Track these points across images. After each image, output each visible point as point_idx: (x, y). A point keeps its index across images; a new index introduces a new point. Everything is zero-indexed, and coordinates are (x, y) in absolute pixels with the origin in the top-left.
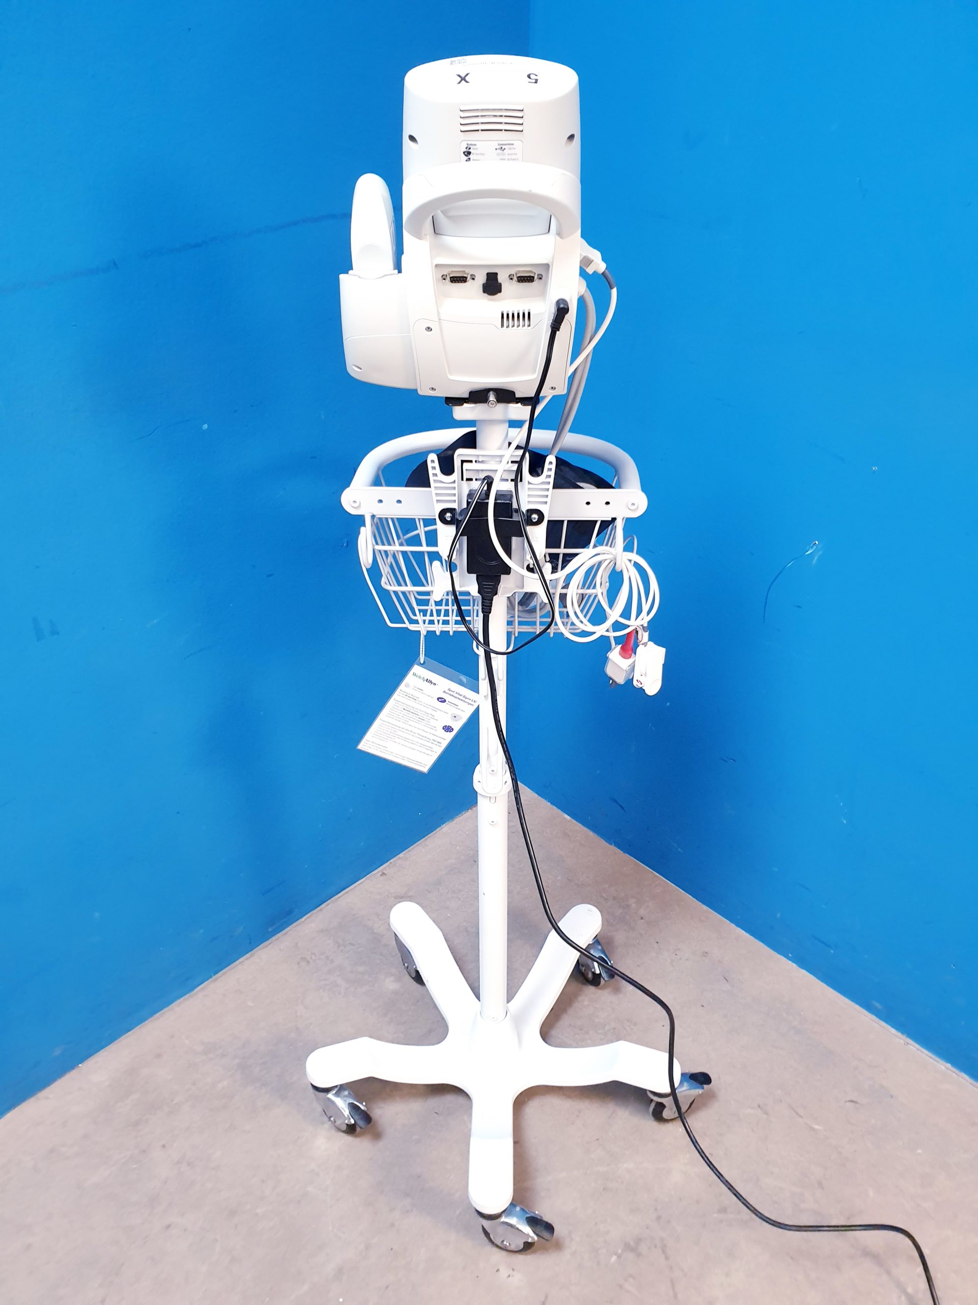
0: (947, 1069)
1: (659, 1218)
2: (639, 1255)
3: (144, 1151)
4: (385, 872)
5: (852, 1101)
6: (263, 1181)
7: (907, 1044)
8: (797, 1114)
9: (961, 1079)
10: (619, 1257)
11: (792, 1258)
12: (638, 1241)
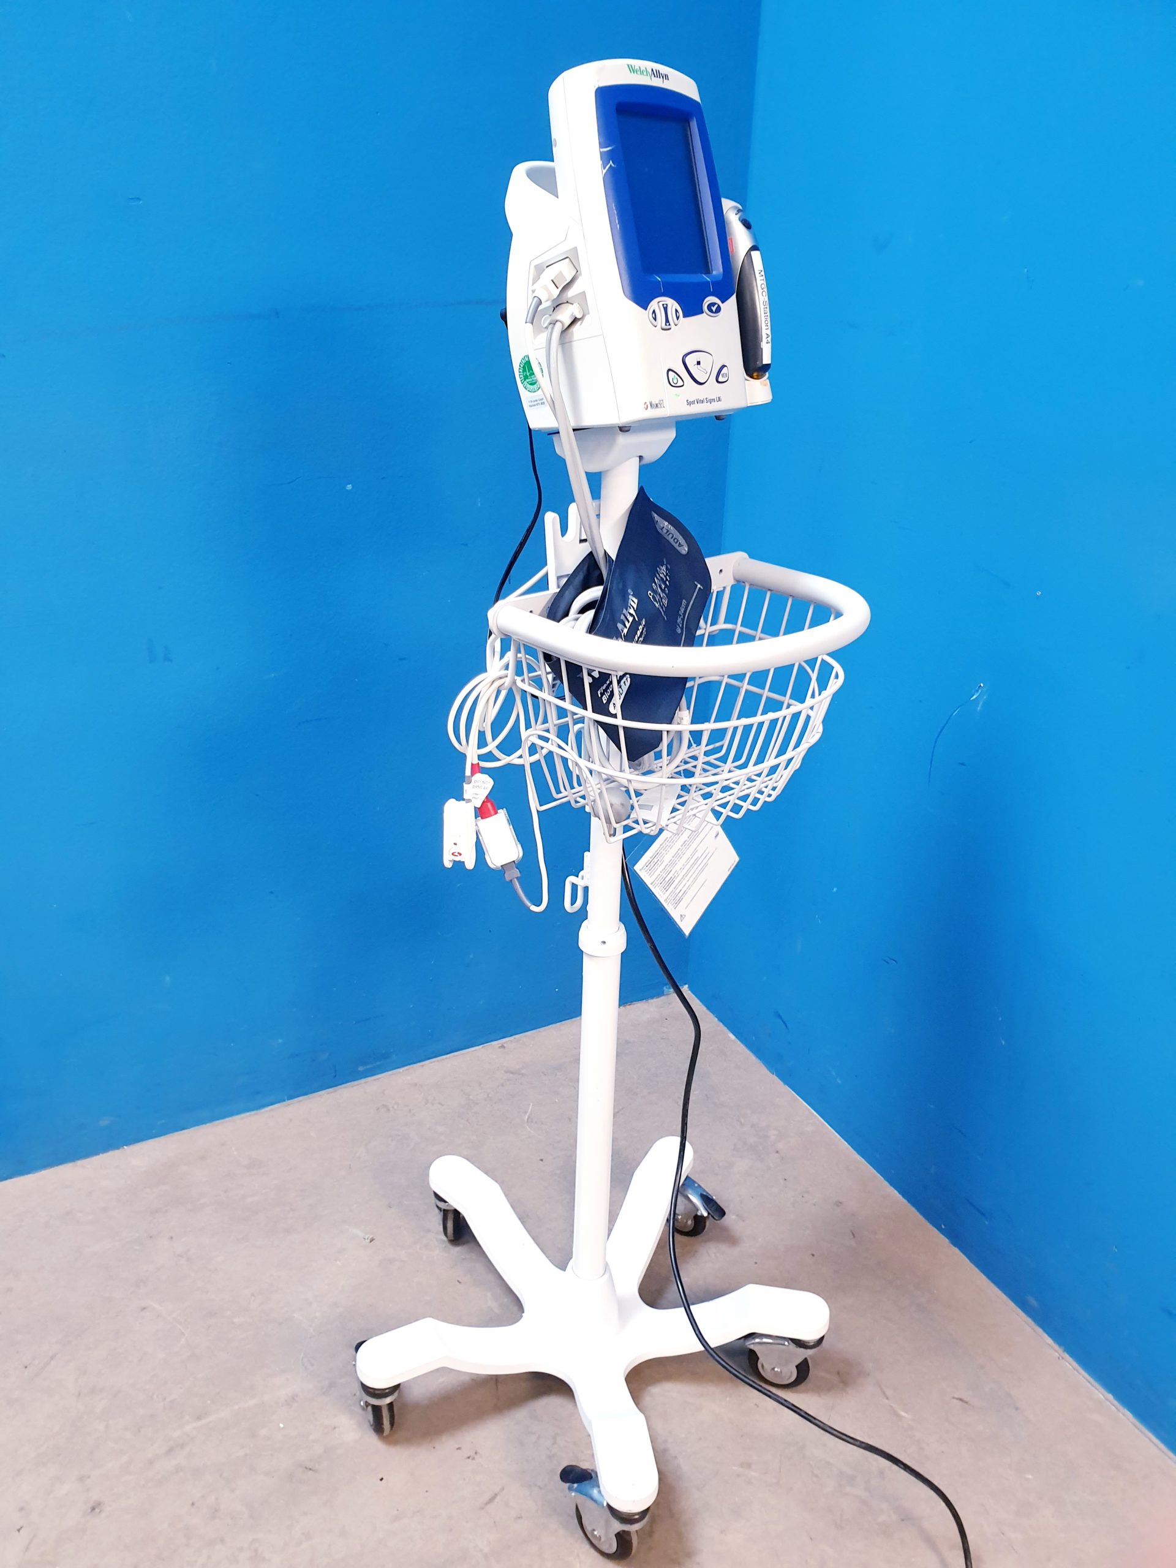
0: (1107, 1399)
4: (505, 1045)
5: (961, 1400)
7: (1062, 1358)
8: (884, 1393)
9: (1121, 1415)
11: (811, 1538)
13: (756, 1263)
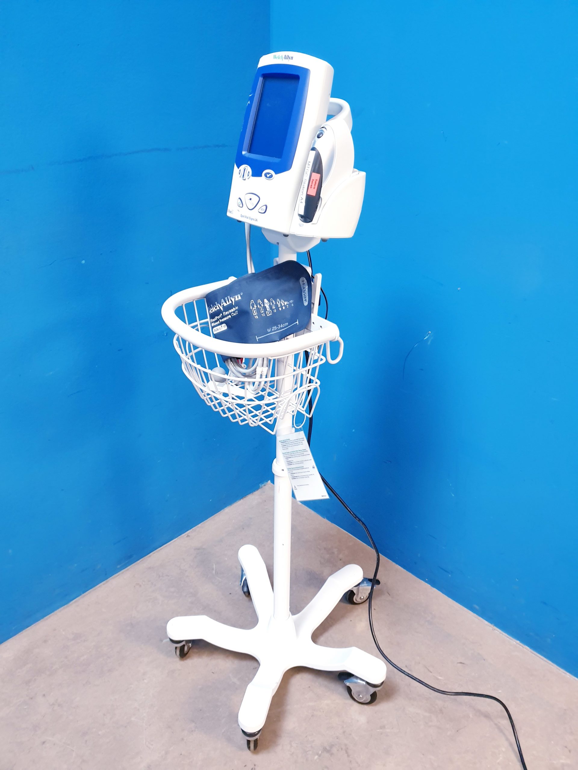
1: (344, 732)
2: (332, 754)
3: (32, 698)
4: (189, 535)
5: (461, 663)
6: (104, 715)
7: (494, 629)
8: (429, 670)
9: (525, 649)
10: (320, 756)
11: (423, 754)
12: (332, 746)
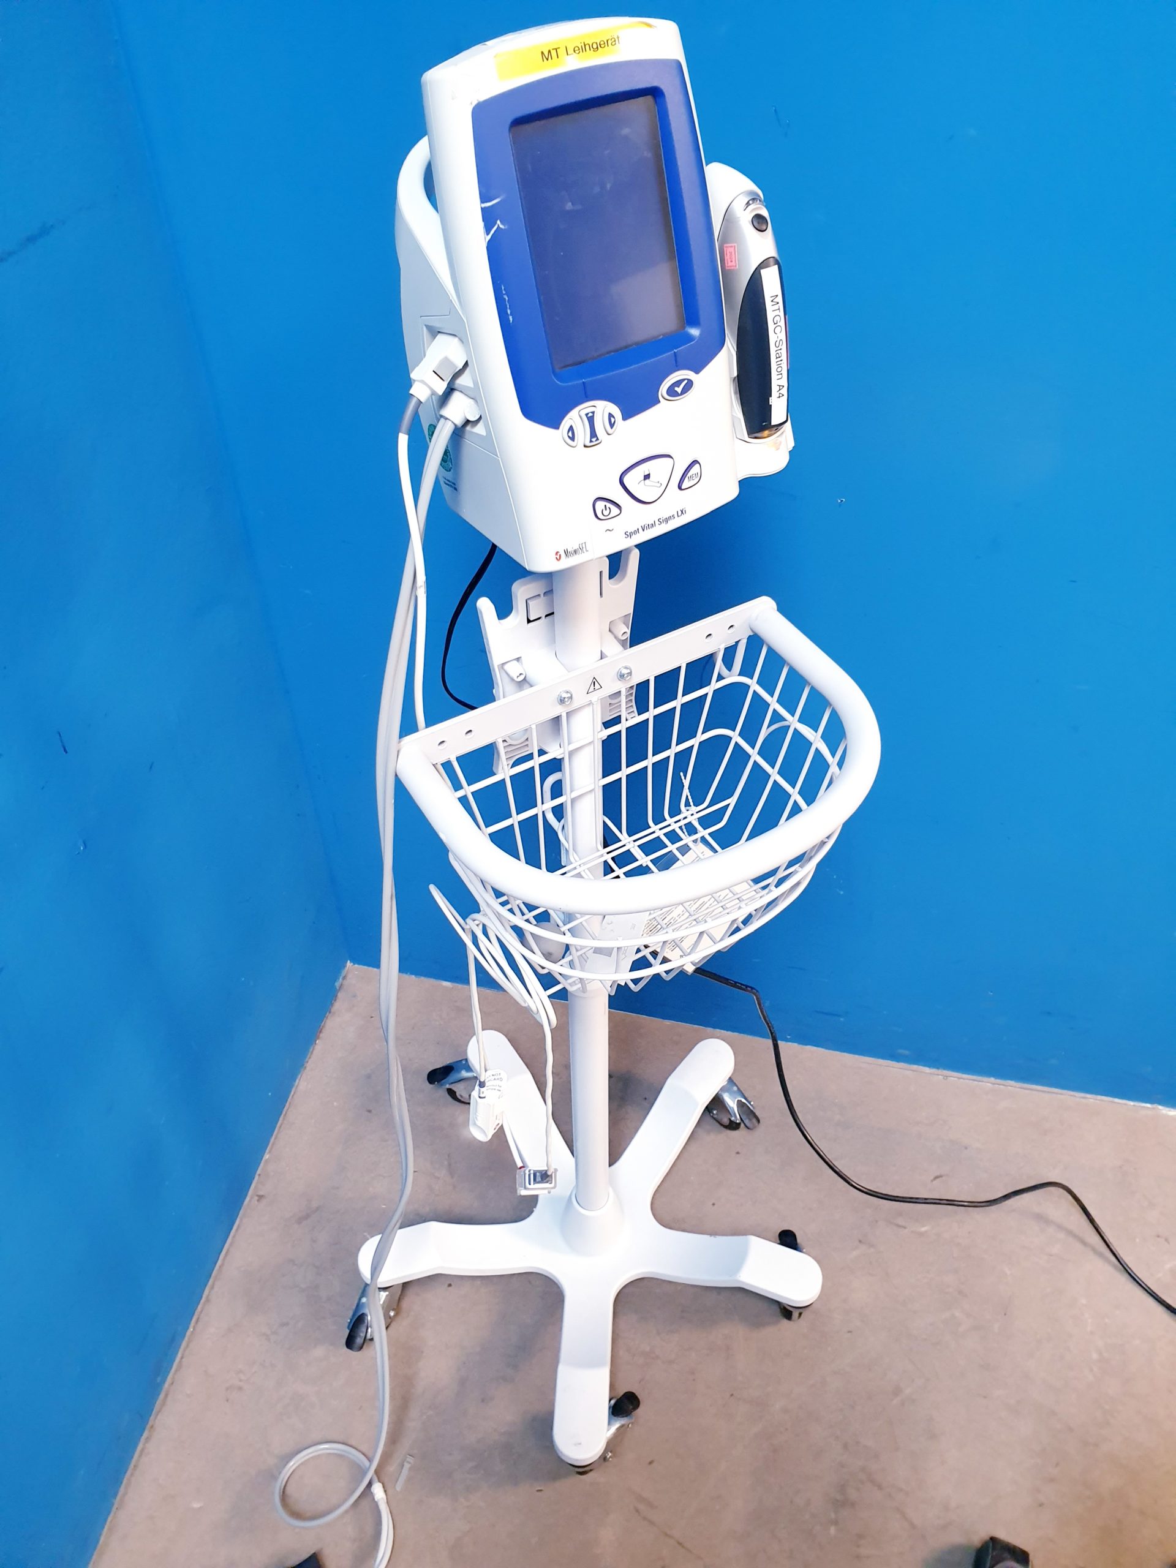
0: (994, 1084)
1: (845, 1446)
2: (853, 1505)
4: (261, 1193)
5: (936, 1178)
7: (947, 1077)
8: (898, 1225)
9: (1010, 1088)
10: (835, 1522)
11: (985, 1397)
12: (842, 1488)
13: (714, 1204)
